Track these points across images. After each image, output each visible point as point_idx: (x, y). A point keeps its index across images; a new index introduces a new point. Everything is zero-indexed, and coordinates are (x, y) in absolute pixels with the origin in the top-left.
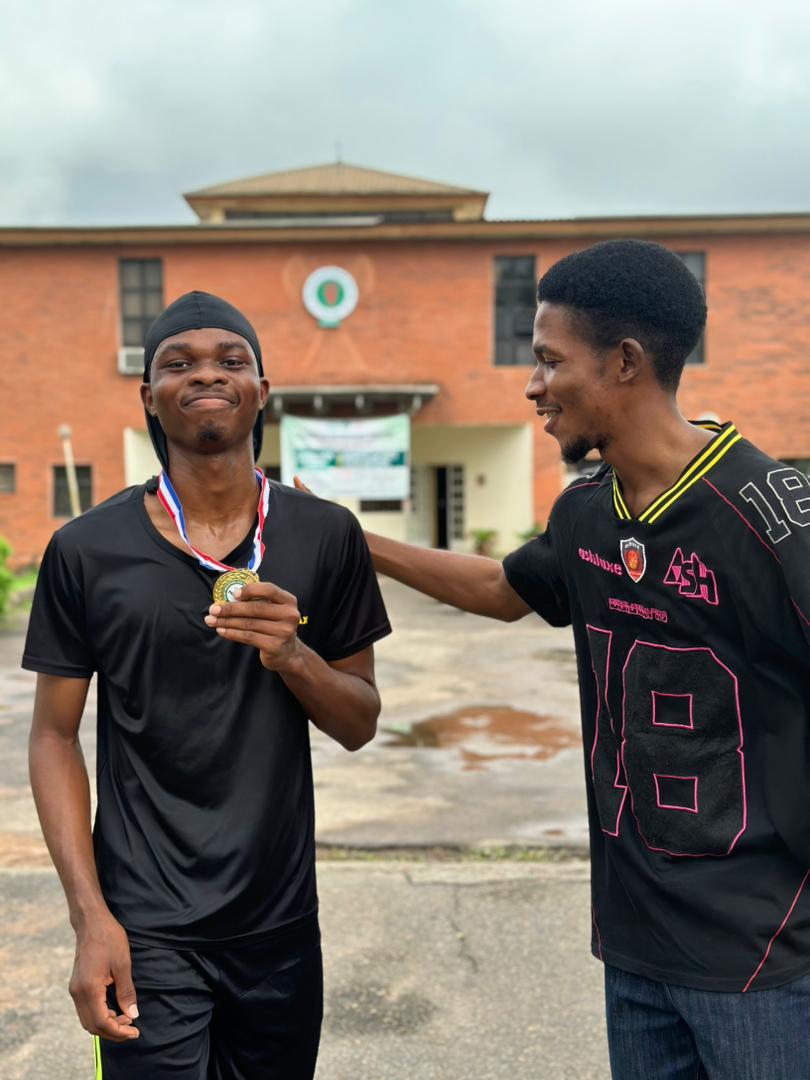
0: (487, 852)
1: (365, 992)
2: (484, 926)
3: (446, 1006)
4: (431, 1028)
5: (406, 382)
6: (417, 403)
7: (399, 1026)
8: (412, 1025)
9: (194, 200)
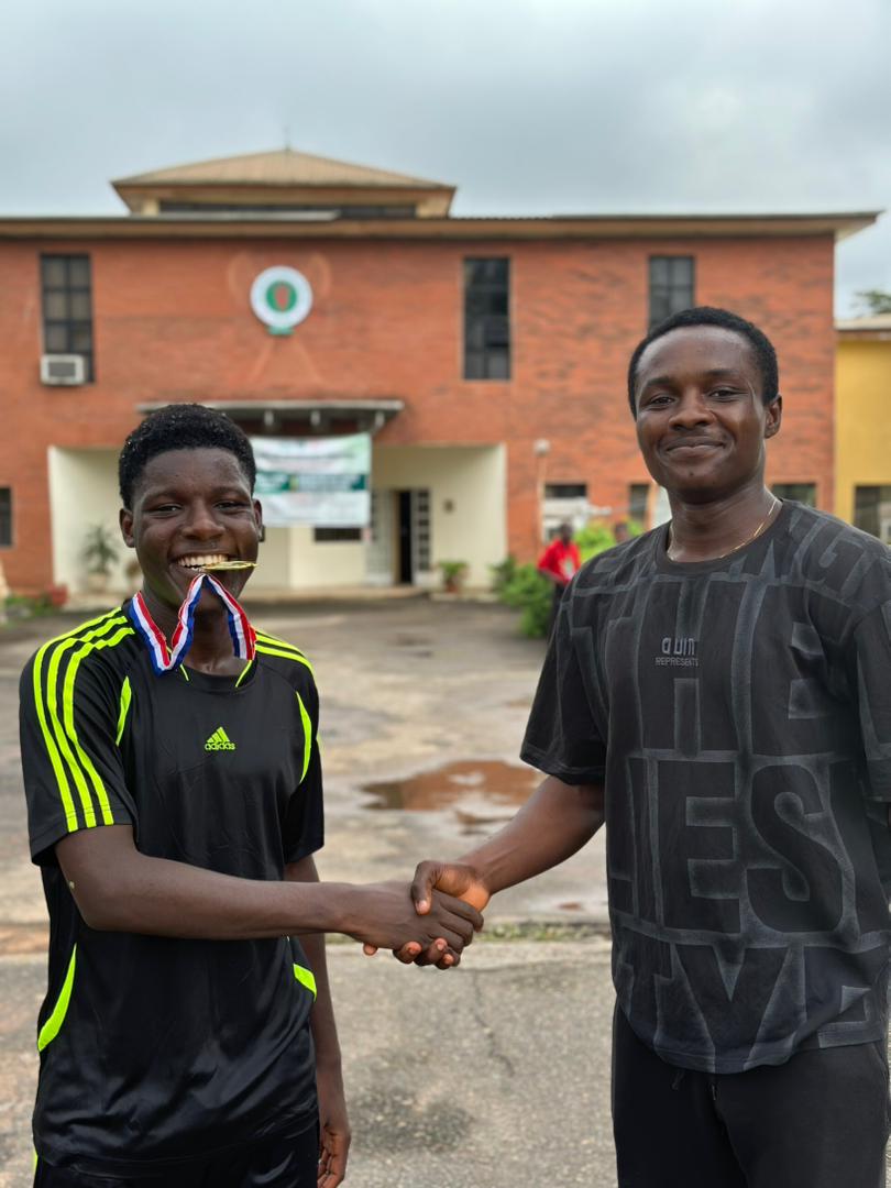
0: (500, 930)
1: (388, 1101)
2: (512, 1020)
3: (484, 1115)
4: (471, 1144)
5: (366, 397)
6: (380, 420)
7: (434, 1141)
8: (449, 1140)
9: (122, 188)
